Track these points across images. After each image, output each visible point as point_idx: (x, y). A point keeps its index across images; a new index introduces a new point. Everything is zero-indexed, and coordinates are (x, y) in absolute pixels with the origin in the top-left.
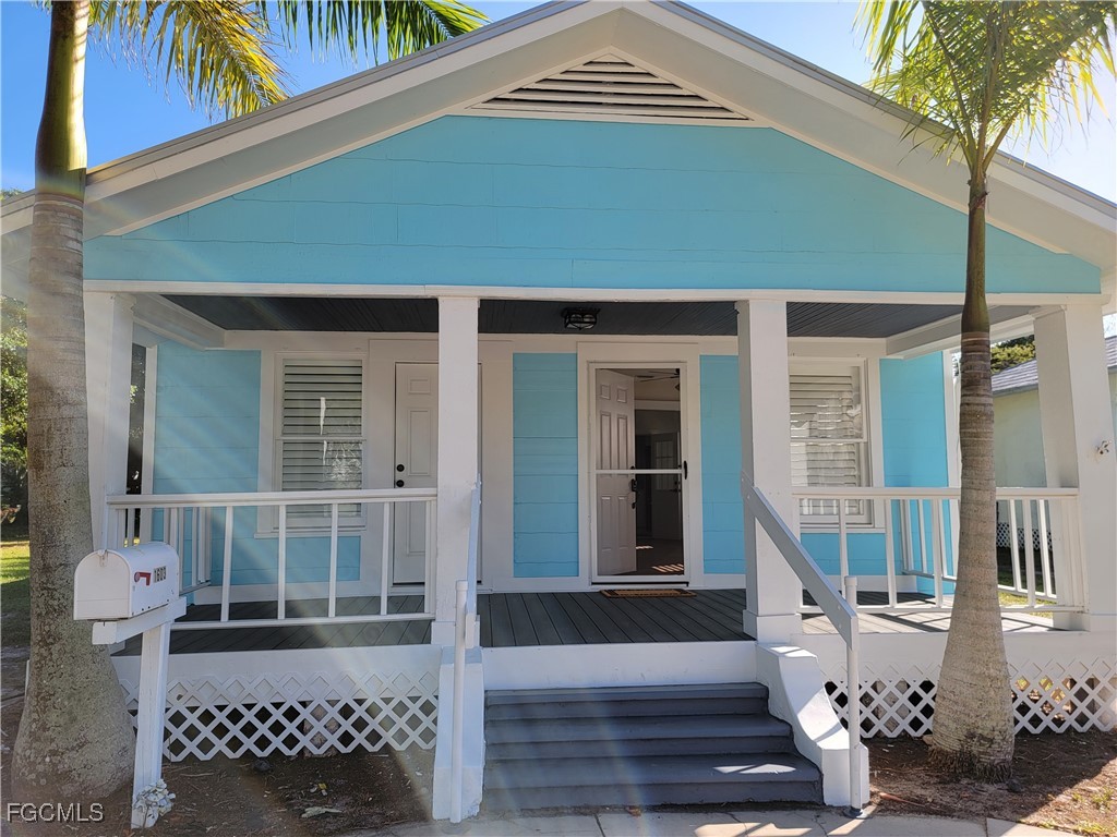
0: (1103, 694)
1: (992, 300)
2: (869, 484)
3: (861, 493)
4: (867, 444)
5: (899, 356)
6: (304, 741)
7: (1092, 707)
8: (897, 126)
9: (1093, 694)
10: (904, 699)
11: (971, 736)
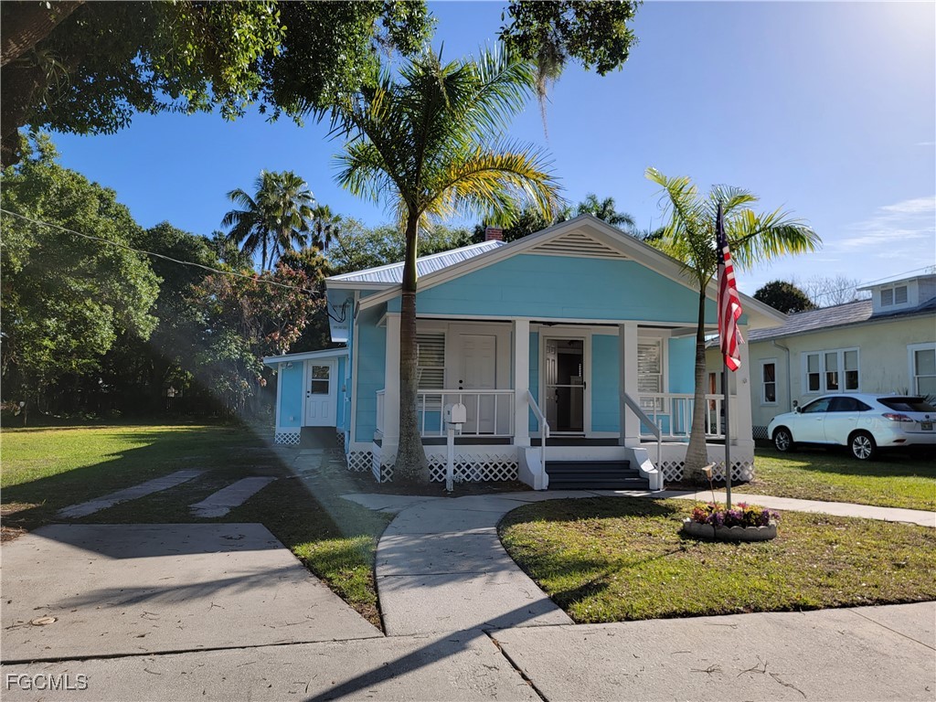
0: (742, 468)
1: (706, 326)
2: (662, 392)
3: (660, 395)
4: (662, 376)
5: (677, 337)
6: (473, 476)
7: (738, 472)
8: (677, 267)
9: (738, 468)
10: (674, 468)
11: (694, 473)
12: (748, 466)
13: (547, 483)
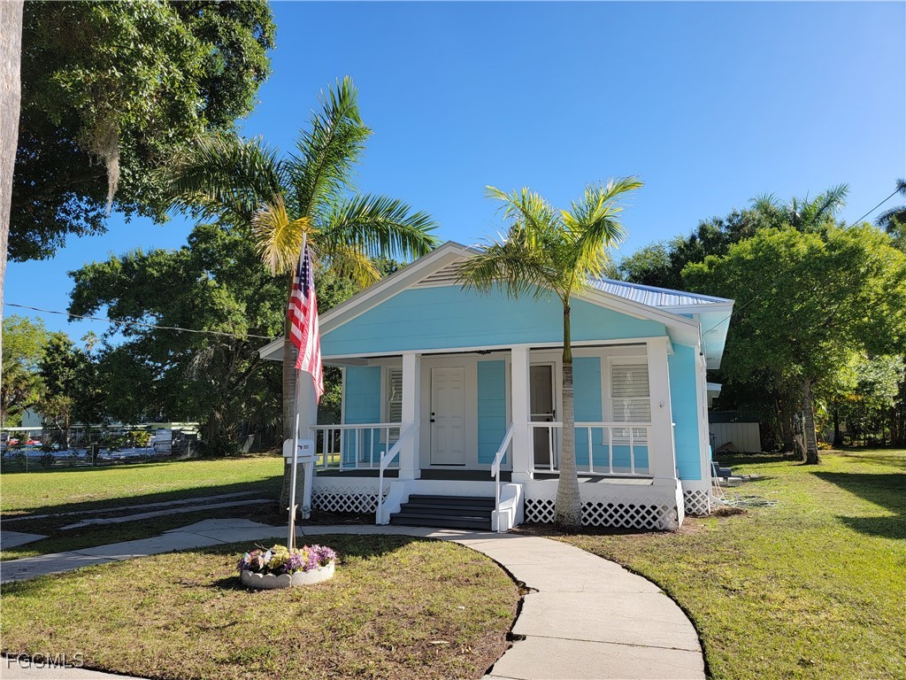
12: (668, 511)
13: (389, 518)
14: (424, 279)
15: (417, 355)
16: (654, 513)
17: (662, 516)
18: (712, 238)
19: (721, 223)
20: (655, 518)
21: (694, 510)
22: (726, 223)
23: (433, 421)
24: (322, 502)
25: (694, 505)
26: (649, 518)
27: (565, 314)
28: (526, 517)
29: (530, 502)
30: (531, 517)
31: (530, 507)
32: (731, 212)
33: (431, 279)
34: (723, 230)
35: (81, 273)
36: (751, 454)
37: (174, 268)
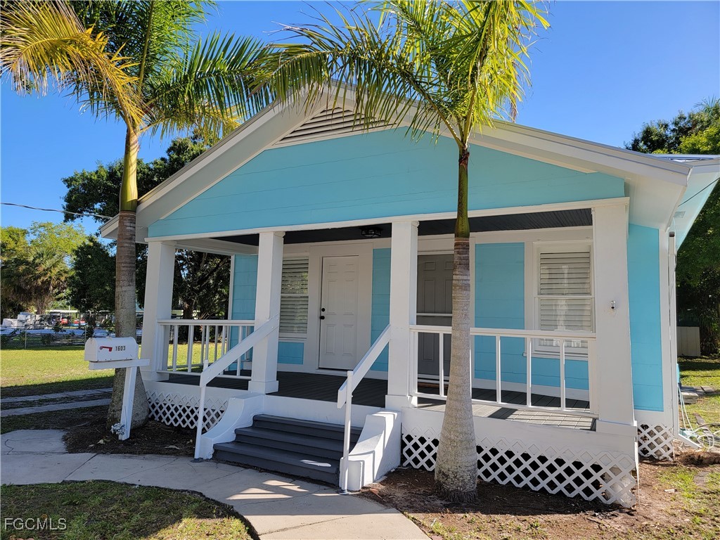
12: (620, 475)
13: (211, 451)
14: (287, 134)
15: (276, 233)
16: (596, 476)
17: (610, 483)
18: (657, 140)
19: (666, 126)
20: (596, 484)
21: (651, 452)
22: (672, 127)
23: (322, 318)
24: (164, 414)
25: (651, 445)
26: (588, 483)
27: (460, 161)
28: (403, 459)
29: (409, 438)
30: (410, 460)
31: (409, 445)
32: (677, 115)
33: (296, 134)
34: (669, 133)
35: (72, 179)
36: (691, 358)
37: (148, 175)
